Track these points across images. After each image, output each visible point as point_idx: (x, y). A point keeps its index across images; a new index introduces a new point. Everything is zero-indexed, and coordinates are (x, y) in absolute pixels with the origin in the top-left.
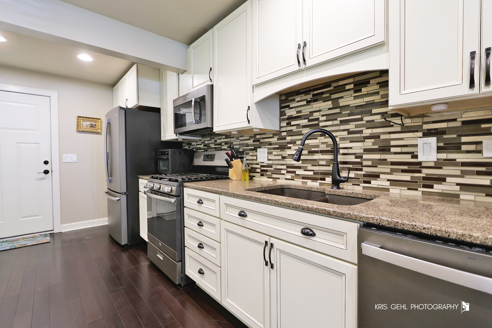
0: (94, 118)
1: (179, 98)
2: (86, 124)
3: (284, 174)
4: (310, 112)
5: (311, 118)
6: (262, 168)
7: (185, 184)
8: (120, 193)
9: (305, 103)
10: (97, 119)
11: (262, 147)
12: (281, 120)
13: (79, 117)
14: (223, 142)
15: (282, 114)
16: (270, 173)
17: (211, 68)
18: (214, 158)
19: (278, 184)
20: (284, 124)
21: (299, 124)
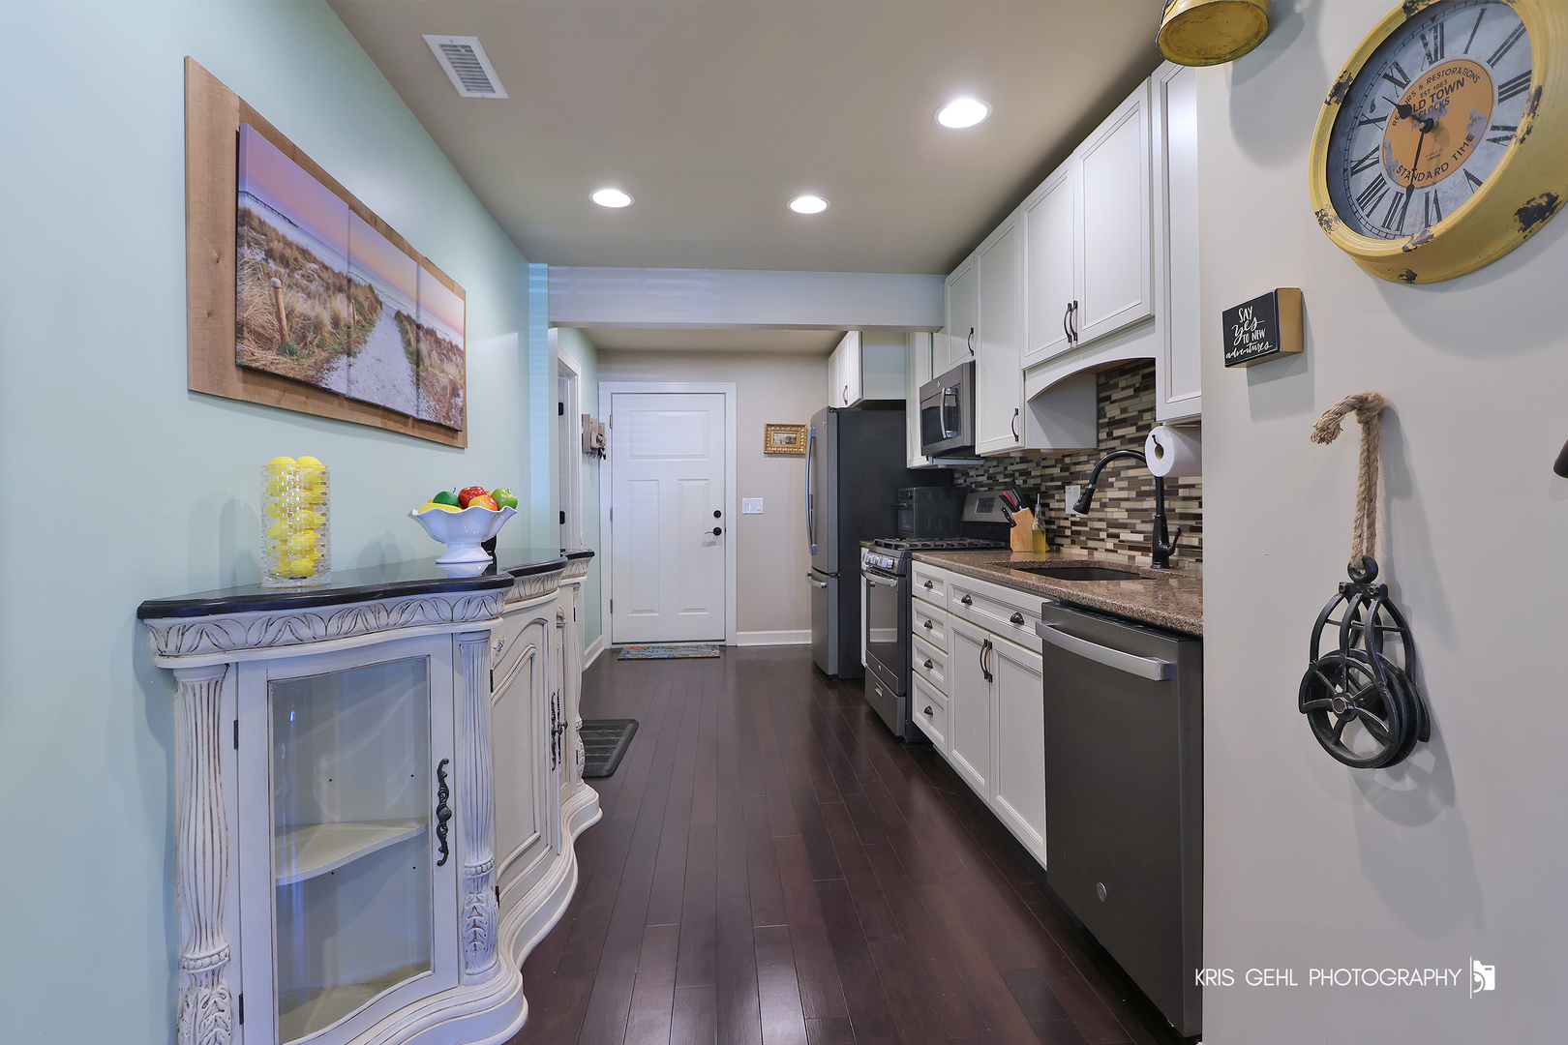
0: (794, 426)
1: (934, 381)
2: (779, 437)
3: (1103, 540)
4: (1139, 412)
5: (1140, 423)
6: (1074, 528)
7: (914, 554)
8: (827, 574)
9: (1131, 392)
10: (799, 426)
11: (1074, 482)
12: (1099, 427)
13: (769, 425)
14: (1017, 470)
15: (1101, 413)
16: (1085, 538)
17: (972, 329)
18: (992, 506)
19: (1096, 560)
20: (1103, 435)
21: (1124, 436)
